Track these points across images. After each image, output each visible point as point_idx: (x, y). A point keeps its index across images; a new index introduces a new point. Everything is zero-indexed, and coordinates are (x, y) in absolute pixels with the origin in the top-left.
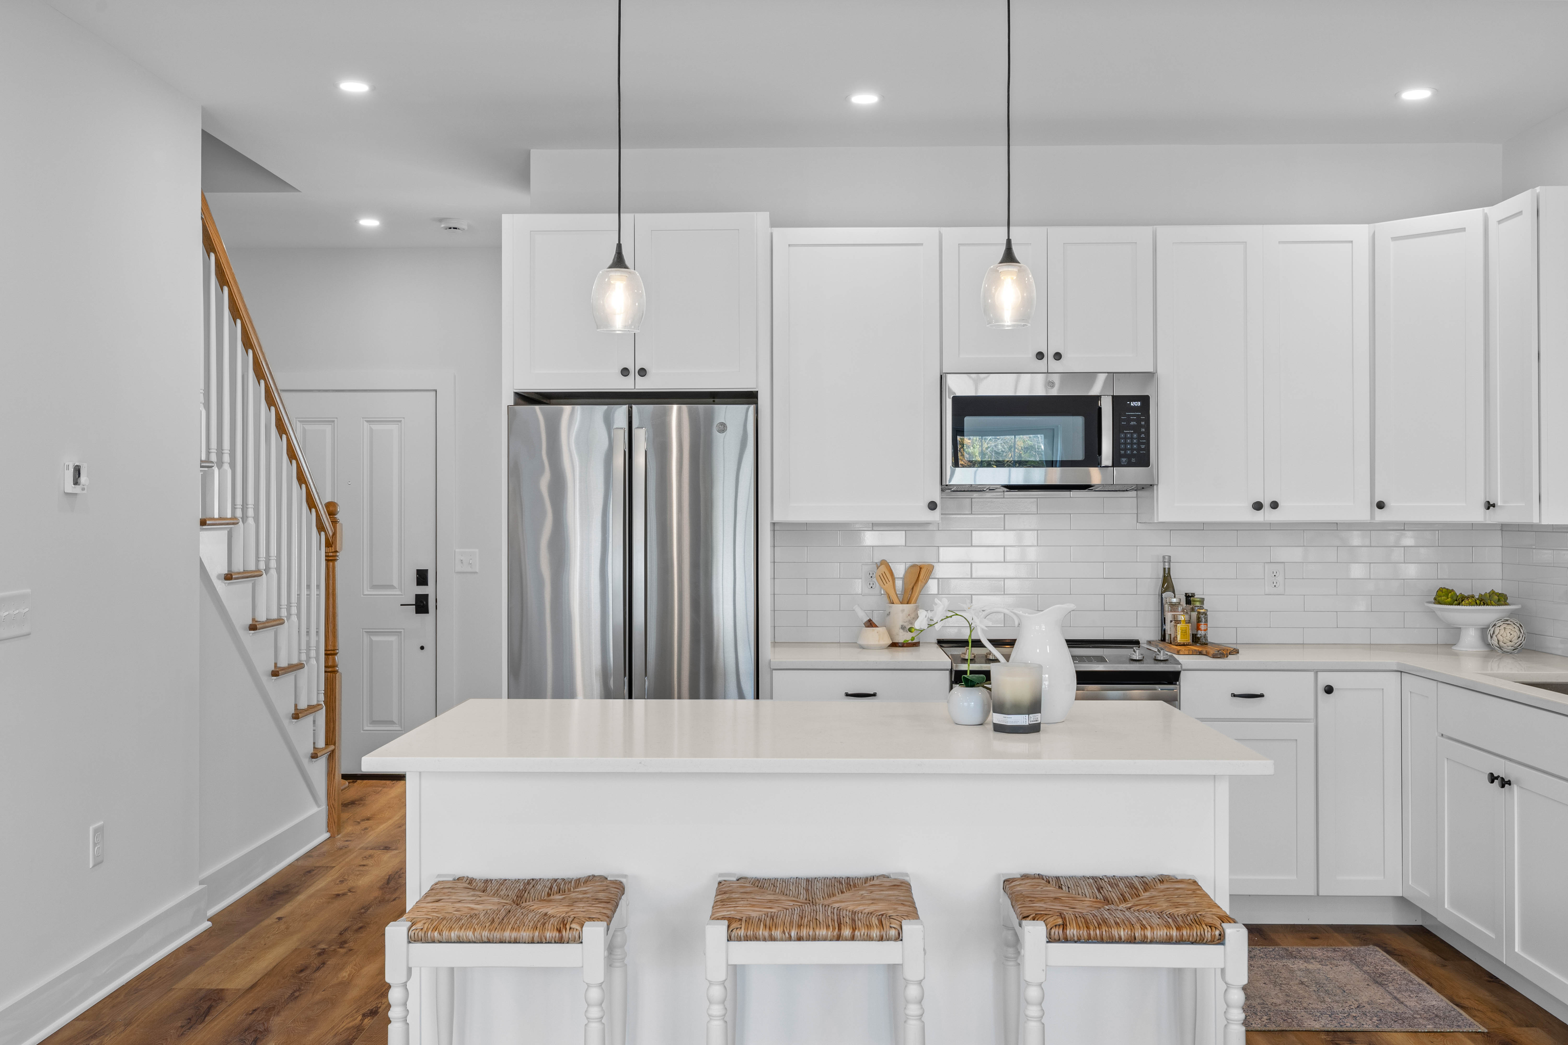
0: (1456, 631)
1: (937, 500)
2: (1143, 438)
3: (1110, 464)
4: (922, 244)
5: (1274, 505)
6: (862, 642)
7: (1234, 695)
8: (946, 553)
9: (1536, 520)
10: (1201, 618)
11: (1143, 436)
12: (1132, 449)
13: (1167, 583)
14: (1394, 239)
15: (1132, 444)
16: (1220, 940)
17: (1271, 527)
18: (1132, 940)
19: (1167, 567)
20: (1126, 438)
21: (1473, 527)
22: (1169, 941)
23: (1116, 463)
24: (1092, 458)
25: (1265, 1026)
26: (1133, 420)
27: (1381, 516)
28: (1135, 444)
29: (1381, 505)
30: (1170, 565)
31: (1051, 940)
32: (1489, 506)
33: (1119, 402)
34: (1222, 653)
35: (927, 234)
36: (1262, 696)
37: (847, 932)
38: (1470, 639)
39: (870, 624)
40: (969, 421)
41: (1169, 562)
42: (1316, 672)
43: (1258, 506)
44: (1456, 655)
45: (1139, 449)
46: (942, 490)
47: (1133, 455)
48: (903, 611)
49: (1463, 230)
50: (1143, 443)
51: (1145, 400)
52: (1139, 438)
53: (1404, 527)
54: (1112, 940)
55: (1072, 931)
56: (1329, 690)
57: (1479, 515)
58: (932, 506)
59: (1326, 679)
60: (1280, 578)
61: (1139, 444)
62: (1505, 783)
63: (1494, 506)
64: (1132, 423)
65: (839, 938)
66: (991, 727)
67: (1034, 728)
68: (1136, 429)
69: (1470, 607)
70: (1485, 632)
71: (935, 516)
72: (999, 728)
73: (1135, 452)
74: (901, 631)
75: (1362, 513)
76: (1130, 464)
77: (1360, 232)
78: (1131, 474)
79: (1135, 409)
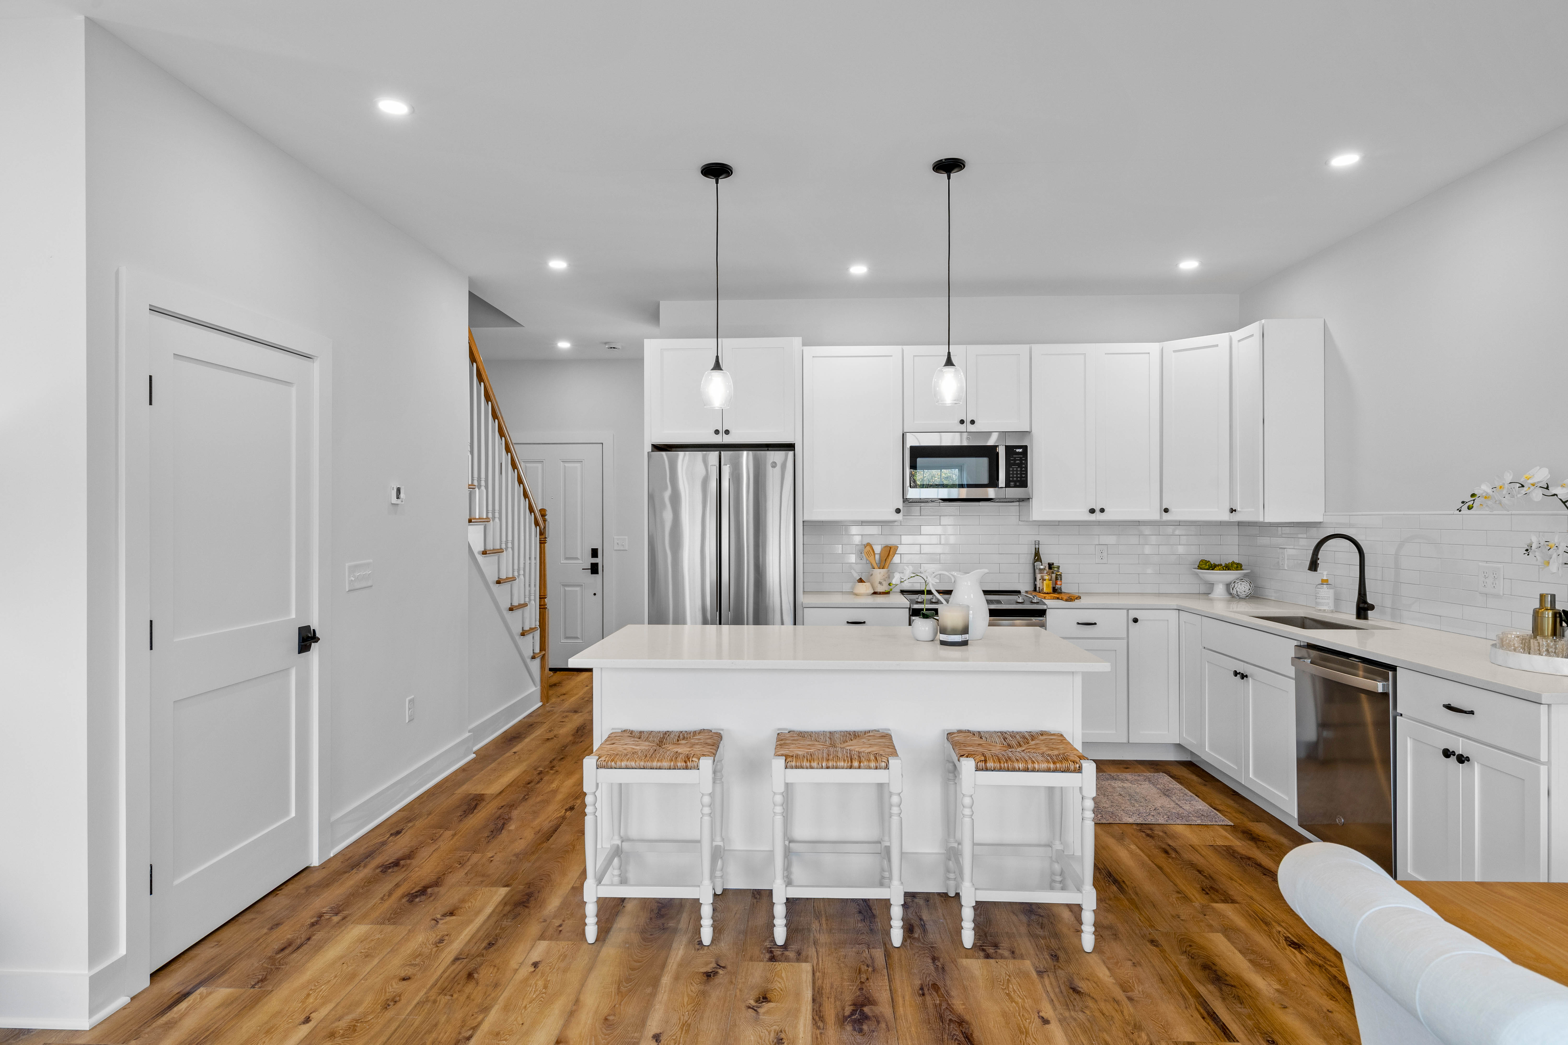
0: (1211, 586)
1: (901, 508)
2: (1024, 471)
3: (1004, 486)
4: (892, 356)
5: (1102, 510)
6: (856, 591)
7: (1078, 623)
8: (905, 539)
9: (1261, 520)
10: (1058, 577)
11: (1023, 469)
12: (1017, 477)
13: (1037, 557)
14: (1174, 351)
15: (1017, 474)
16: (1079, 770)
17: (1099, 523)
18: (1026, 770)
19: (1037, 547)
20: (1013, 471)
21: (1221, 524)
22: (1048, 770)
23: (1008, 485)
24: (993, 482)
25: (1100, 820)
26: (1018, 460)
27: (1166, 517)
28: (1019, 474)
29: (1166, 510)
30: (1039, 546)
31: (977, 769)
32: (1232, 511)
33: (1009, 449)
34: (1070, 599)
35: (895, 350)
36: (1095, 624)
37: (856, 764)
38: (1219, 590)
39: (861, 581)
40: (920, 461)
41: (1039, 544)
42: (1128, 610)
43: (1092, 511)
44: (1211, 600)
45: (1021, 477)
46: (904, 502)
47: (1018, 481)
48: (880, 573)
49: (1217, 346)
50: (1024, 474)
51: (1025, 448)
52: (1021, 471)
53: (1179, 523)
54: (1014, 770)
55: (990, 764)
56: (1136, 620)
57: (1226, 516)
58: (898, 511)
59: (1133, 614)
60: (1105, 554)
61: (1021, 474)
62: (1243, 676)
63: (1235, 511)
64: (1017, 462)
65: (851, 767)
66: (939, 642)
67: (965, 643)
68: (1020, 465)
69: (1219, 571)
70: (1228, 586)
71: (899, 517)
72: (943, 643)
73: (1019, 479)
74: (879, 585)
75: (1155, 515)
76: (1015, 486)
77: (1154, 348)
78: (1015, 492)
79: (1019, 453)
